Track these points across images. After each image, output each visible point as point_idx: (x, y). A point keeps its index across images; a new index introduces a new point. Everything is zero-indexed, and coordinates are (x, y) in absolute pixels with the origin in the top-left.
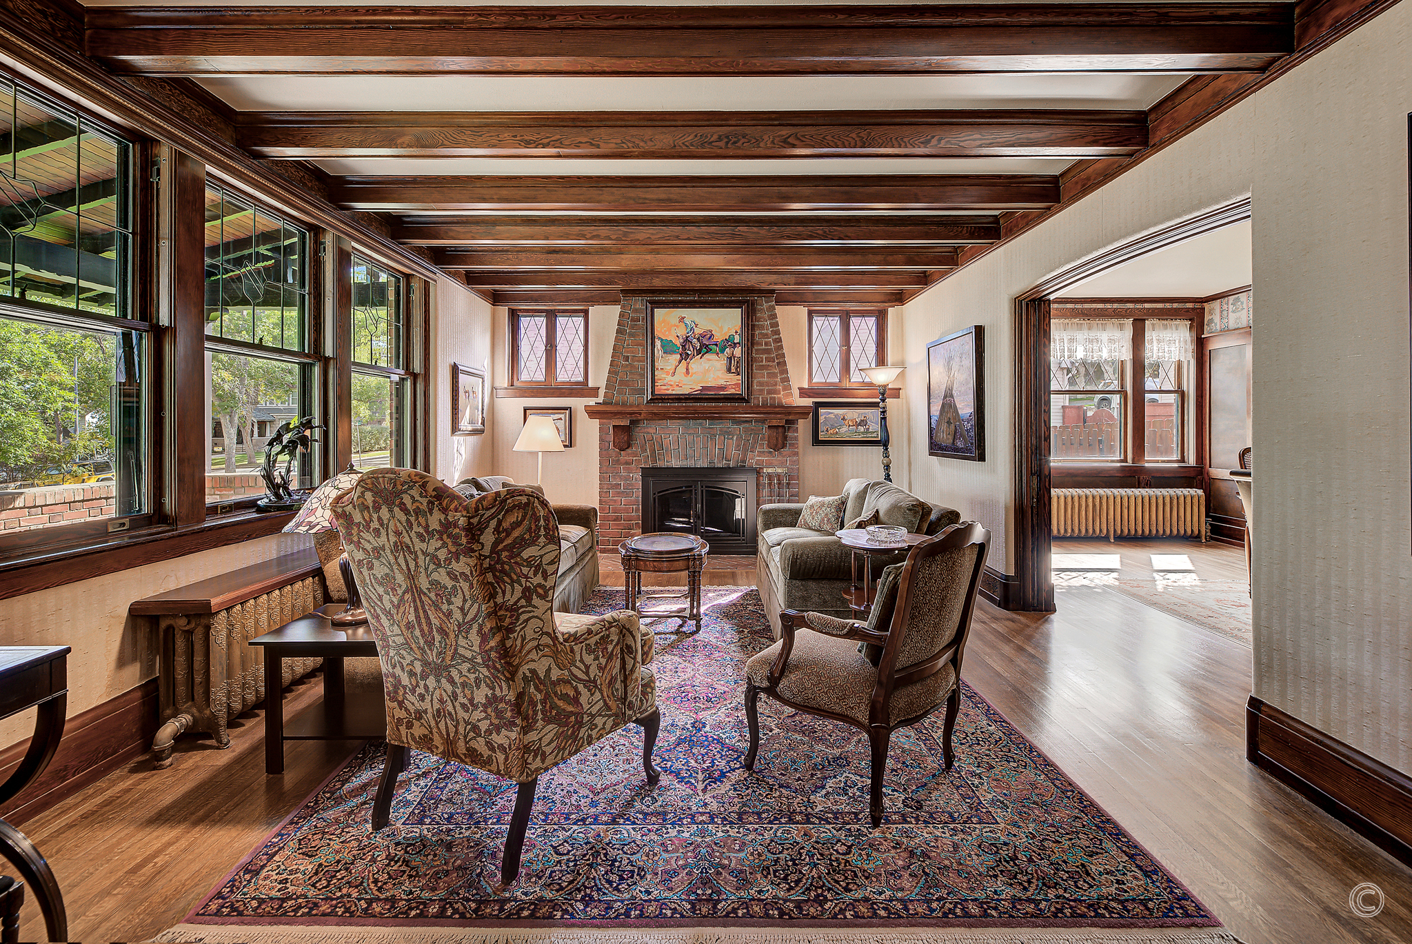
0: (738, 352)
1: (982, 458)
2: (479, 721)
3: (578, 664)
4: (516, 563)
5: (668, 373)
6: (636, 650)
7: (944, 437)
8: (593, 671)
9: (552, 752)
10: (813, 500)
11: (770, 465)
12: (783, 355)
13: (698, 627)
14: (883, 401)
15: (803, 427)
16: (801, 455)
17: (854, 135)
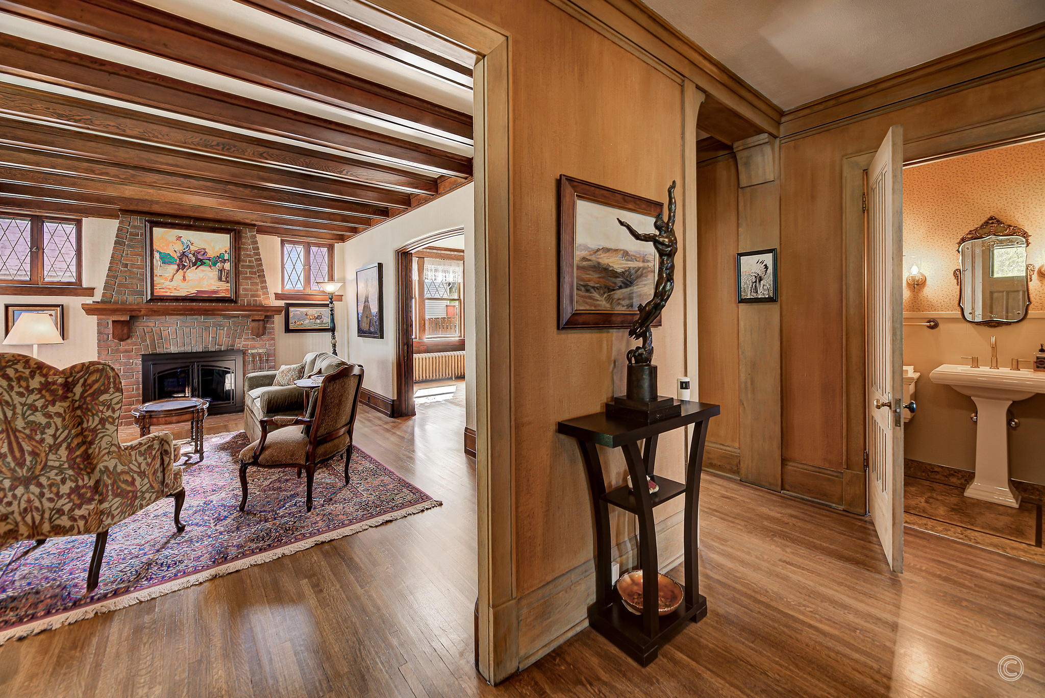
0: (227, 266)
1: (382, 337)
2: (63, 505)
3: (134, 462)
4: (95, 404)
5: (166, 279)
6: (171, 453)
7: (365, 326)
8: (143, 466)
9: (118, 514)
10: (283, 367)
11: (253, 348)
12: (263, 271)
13: (202, 458)
14: (331, 303)
15: (278, 321)
16: (276, 340)
17: (302, 160)
